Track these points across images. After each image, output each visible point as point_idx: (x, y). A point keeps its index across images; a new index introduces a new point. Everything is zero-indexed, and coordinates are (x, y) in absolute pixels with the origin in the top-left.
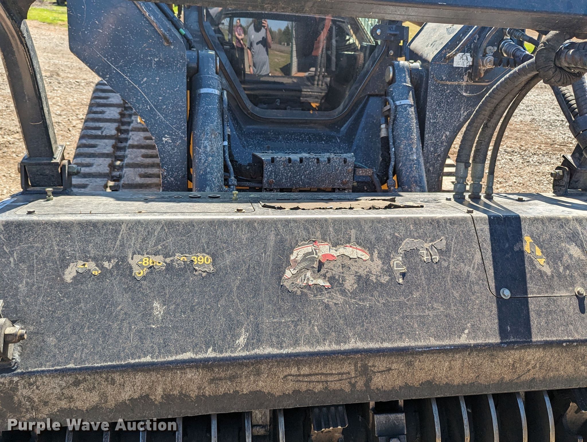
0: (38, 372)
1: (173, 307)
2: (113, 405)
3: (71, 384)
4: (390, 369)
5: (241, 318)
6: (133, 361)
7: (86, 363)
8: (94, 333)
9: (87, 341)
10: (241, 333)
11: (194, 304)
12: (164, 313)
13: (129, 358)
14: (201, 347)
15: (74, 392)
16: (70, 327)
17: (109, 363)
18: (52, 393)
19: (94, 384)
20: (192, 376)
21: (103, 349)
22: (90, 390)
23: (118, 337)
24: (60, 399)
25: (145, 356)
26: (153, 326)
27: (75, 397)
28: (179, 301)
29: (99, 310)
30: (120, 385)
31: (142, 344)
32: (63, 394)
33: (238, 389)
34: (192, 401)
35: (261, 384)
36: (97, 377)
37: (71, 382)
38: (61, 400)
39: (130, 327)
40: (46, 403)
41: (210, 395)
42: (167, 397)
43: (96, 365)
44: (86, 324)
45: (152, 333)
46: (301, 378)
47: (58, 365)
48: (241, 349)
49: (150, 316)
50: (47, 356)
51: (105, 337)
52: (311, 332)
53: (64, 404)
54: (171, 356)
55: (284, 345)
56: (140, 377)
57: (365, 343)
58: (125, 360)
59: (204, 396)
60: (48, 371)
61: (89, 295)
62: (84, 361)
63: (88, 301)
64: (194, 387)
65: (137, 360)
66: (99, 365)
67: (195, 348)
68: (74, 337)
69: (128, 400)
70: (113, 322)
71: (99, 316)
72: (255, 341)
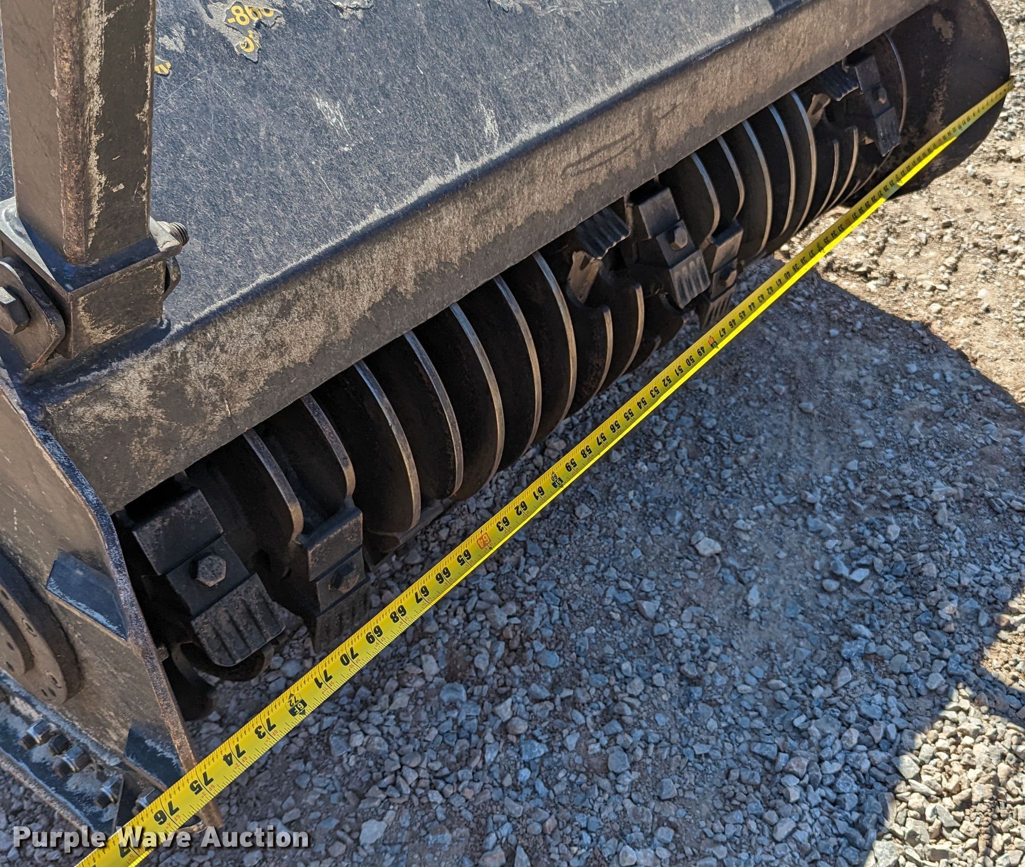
0: (213, 314)
1: (351, 99)
2: (348, 330)
3: (277, 316)
4: (675, 106)
5: (467, 85)
6: (358, 228)
7: (285, 261)
8: (256, 198)
9: (255, 219)
10: (482, 112)
11: (381, 82)
12: (346, 117)
13: (348, 224)
14: (442, 161)
15: (285, 331)
16: (204, 204)
17: (324, 247)
18: (250, 350)
19: (312, 299)
20: (451, 221)
21: (294, 223)
22: (309, 316)
23: (302, 192)
24: (264, 356)
25: (371, 210)
26: (346, 149)
27: (288, 339)
28: (353, 83)
29: (230, 150)
30: (352, 283)
31: (350, 188)
32: (267, 342)
33: (510, 220)
34: (456, 271)
35: (537, 197)
36: (315, 281)
37: (275, 312)
38: (267, 357)
39: (308, 163)
40: (242, 376)
41: (477, 249)
42: (423, 279)
43: (305, 259)
44: (227, 186)
45: (353, 163)
46: (581, 167)
47: (240, 286)
48: (499, 141)
49: (327, 131)
50: (207, 278)
51: (280, 200)
52: (571, 77)
53: (272, 365)
54: (410, 194)
55: (549, 112)
56: (379, 253)
57: (642, 70)
58: (345, 231)
59: (470, 253)
60: (232, 304)
61: (187, 124)
62: (279, 260)
63: (195, 135)
64: (455, 243)
65: (363, 223)
66: (309, 257)
67: (437, 165)
68: (227, 222)
69: (369, 309)
70: (273, 166)
71: (240, 162)
72: (508, 120)
